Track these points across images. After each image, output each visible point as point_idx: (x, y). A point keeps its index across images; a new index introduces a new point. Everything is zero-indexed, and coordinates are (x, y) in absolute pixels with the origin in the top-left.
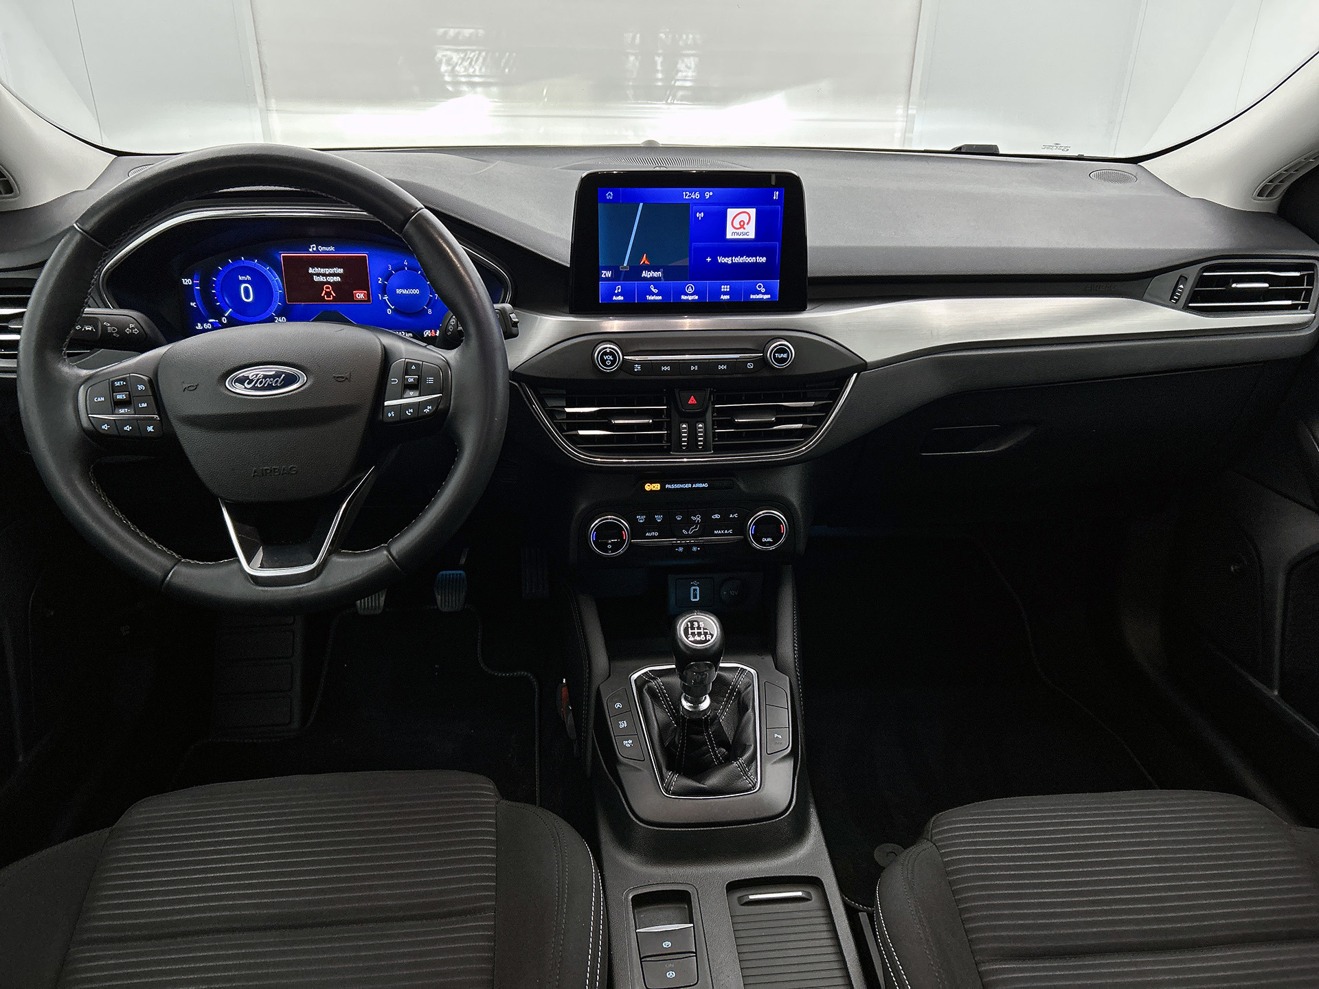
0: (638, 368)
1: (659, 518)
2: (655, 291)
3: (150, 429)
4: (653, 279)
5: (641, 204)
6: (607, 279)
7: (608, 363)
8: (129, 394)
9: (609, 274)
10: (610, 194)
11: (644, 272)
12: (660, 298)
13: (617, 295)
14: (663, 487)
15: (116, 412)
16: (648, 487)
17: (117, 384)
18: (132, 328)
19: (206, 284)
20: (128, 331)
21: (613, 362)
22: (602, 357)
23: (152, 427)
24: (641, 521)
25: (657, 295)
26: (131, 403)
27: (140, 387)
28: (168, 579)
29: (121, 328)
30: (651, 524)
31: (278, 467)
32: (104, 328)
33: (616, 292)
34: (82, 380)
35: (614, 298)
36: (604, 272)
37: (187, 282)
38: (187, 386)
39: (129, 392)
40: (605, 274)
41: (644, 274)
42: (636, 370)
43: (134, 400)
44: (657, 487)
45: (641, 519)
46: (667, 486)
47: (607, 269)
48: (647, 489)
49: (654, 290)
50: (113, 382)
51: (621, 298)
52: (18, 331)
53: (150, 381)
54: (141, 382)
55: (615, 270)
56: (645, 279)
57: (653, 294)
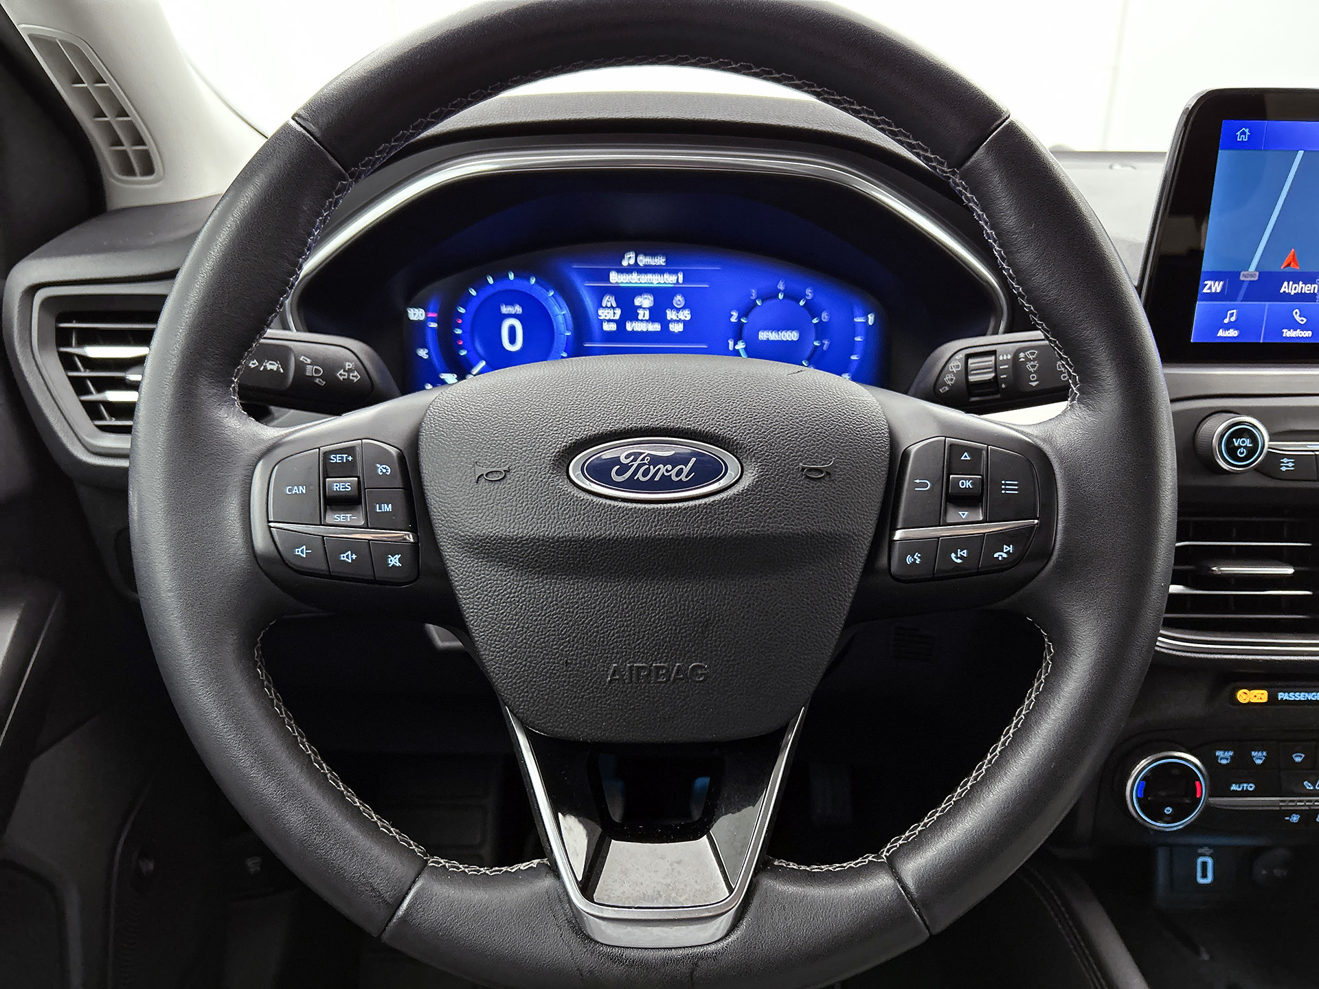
0: (1287, 465)
1: (1259, 757)
2: (1301, 320)
3: (394, 561)
4: (1301, 297)
5: (1301, 153)
6: (1212, 297)
7: (1242, 452)
8: (359, 482)
9: (1217, 287)
10: (1244, 133)
11: (1286, 284)
12: (1308, 334)
13: (1227, 327)
14: (1272, 698)
15: (329, 520)
16: (1244, 696)
17: (335, 459)
18: (350, 371)
19: (447, 319)
20: (341, 375)
21: (1251, 452)
22: (1229, 441)
23: (398, 557)
24: (1224, 762)
25: (1303, 328)
26: (360, 503)
27: (382, 469)
28: (400, 912)
29: (330, 367)
30: (1240, 767)
31: (666, 665)
32: (300, 367)
33: (1226, 321)
34: (262, 447)
35: (1221, 333)
36: (1209, 283)
37: (416, 314)
38: (485, 470)
39: (358, 477)
40: (1210, 288)
41: (1285, 288)
42: (1284, 469)
43: (367, 496)
44: (1260, 696)
45: (1224, 757)
46: (1282, 696)
47: (1215, 276)
48: (1242, 701)
49: (1298, 318)
50: (327, 454)
51: (1233, 333)
52: (135, 386)
53: (401, 457)
54: (383, 457)
55: (1231, 278)
56: (1287, 297)
57: (1296, 326)
